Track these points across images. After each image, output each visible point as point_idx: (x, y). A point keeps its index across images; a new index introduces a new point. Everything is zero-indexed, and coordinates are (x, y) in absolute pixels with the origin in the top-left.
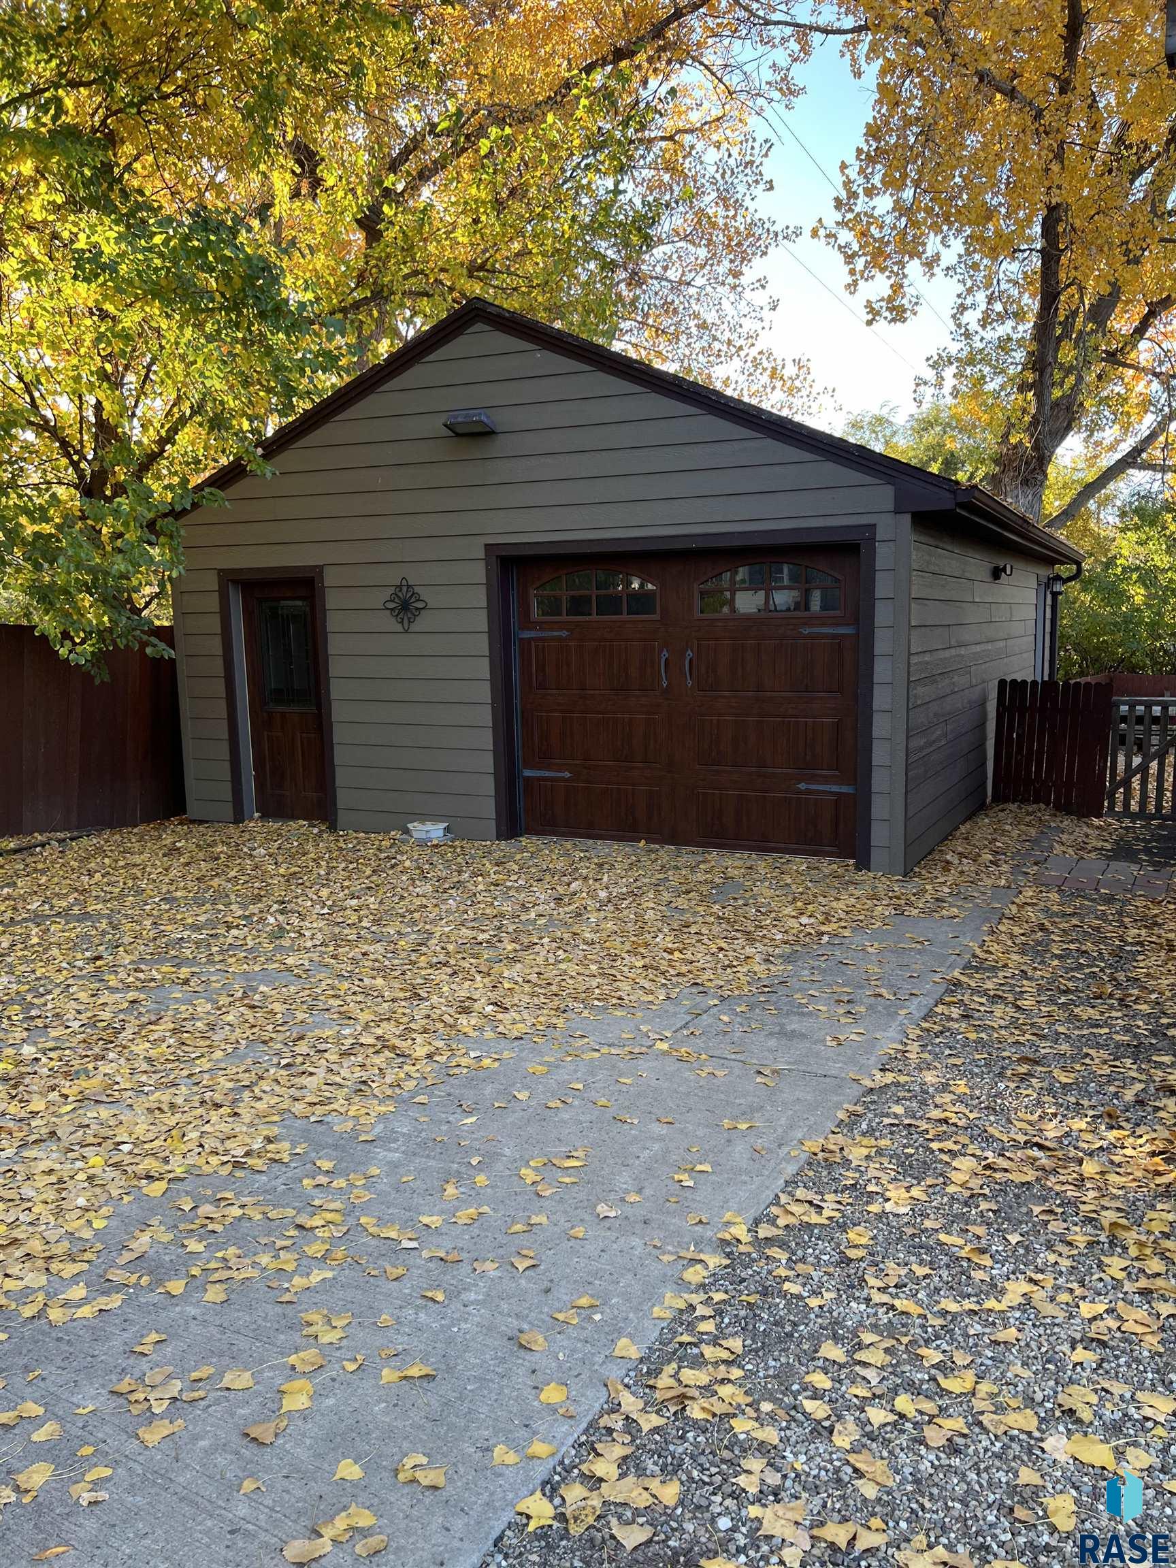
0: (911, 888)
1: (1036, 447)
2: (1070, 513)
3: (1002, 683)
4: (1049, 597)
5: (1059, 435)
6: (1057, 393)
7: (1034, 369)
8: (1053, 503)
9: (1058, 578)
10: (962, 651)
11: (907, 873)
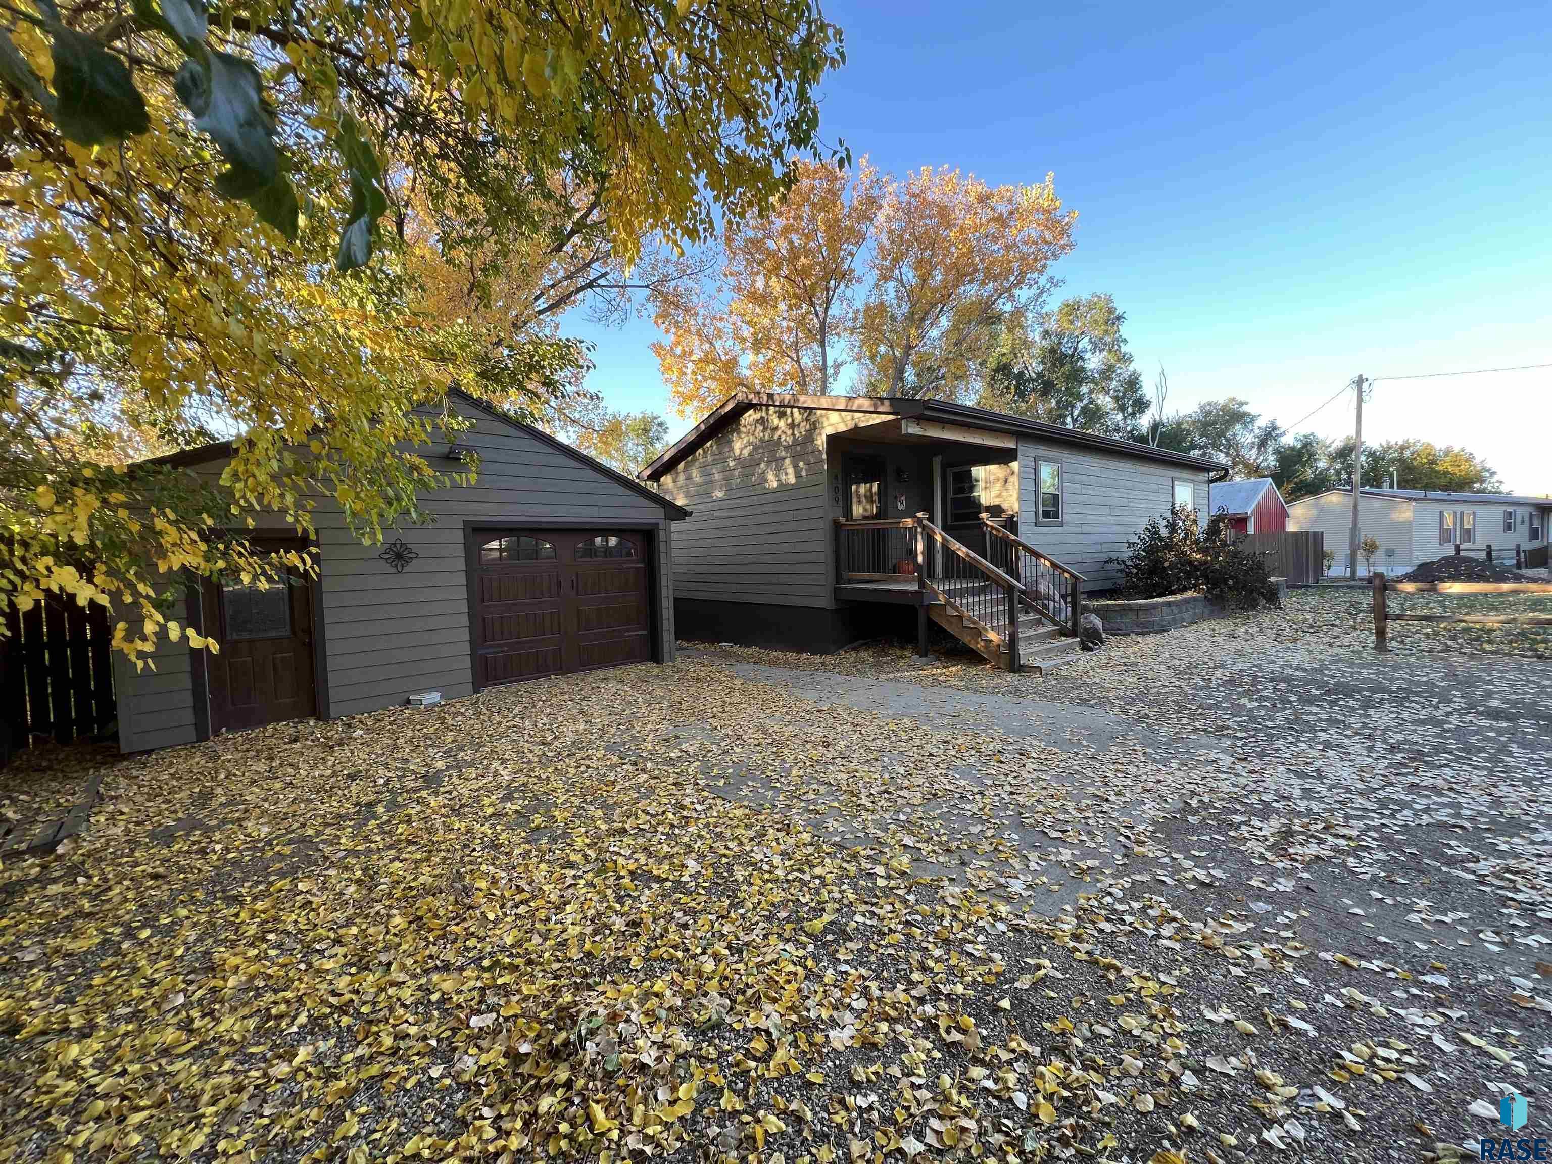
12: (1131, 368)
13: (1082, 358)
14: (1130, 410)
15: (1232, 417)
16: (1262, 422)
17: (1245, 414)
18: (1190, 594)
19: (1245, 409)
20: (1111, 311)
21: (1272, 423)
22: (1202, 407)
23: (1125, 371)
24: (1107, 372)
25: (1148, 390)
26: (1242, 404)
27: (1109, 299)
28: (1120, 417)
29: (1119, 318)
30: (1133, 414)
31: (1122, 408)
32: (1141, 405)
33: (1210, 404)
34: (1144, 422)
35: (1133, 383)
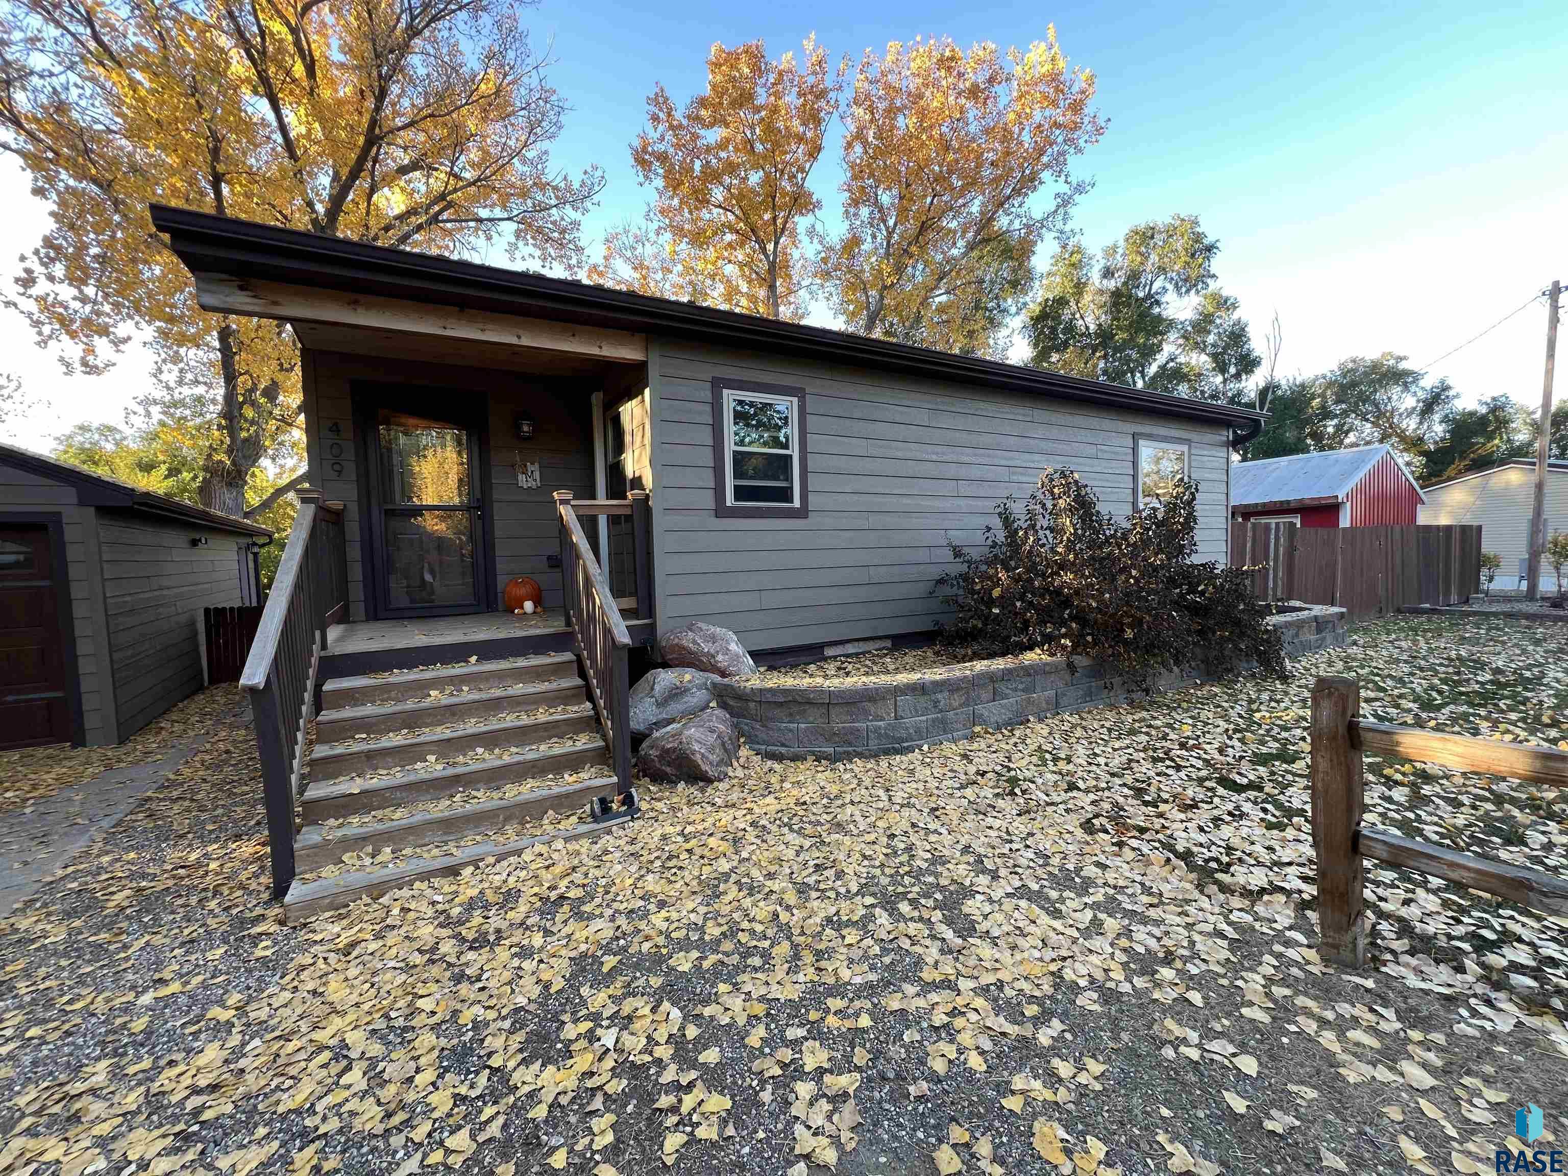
0: (123, 750)
1: (234, 463)
2: (266, 505)
3: (207, 611)
4: (251, 557)
5: (254, 459)
6: (244, 434)
7: (225, 417)
8: (253, 499)
9: (254, 544)
10: (165, 592)
11: (122, 741)
12: (1235, 316)
13: (1158, 303)
14: (1233, 370)
15: (1384, 375)
16: (1428, 382)
17: (1406, 373)
18: (1032, 657)
19: (1403, 365)
20: (1198, 238)
21: (1442, 382)
22: (1342, 366)
23: (1225, 321)
24: (1203, 323)
25: (1257, 345)
26: (1400, 359)
27: (1196, 223)
28: (1219, 379)
29: (1210, 249)
30: (1237, 376)
31: (1222, 368)
32: (1248, 364)
33: (1354, 361)
34: (1251, 385)
35: (1237, 336)
